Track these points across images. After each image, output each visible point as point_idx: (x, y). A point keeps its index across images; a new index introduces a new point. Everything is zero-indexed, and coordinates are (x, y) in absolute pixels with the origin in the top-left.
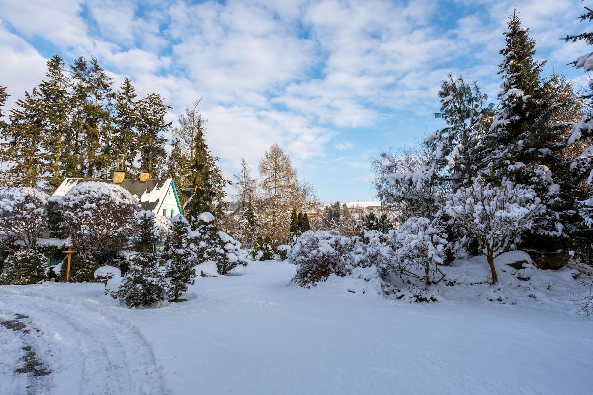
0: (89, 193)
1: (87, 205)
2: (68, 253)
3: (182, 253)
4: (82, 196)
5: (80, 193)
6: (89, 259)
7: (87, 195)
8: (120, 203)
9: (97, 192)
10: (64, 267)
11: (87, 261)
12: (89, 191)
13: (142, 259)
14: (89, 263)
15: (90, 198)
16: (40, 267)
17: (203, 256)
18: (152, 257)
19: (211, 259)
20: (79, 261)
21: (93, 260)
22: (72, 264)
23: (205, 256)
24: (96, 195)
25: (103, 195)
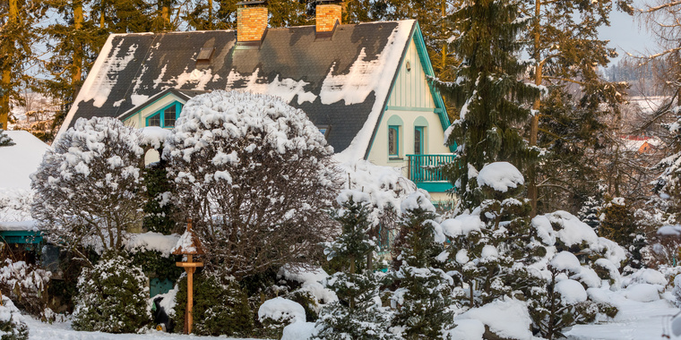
0: (221, 126)
1: (220, 157)
2: (188, 268)
3: (424, 276)
4: (208, 135)
5: (202, 126)
6: (227, 282)
7: (218, 131)
8: (286, 148)
9: (238, 123)
10: (181, 299)
11: (225, 287)
12: (221, 122)
13: (349, 284)
14: (227, 292)
15: (224, 139)
16: (139, 297)
17: (492, 286)
18: (367, 282)
19: (513, 293)
20: (210, 287)
21: (234, 287)
22: (195, 293)
23: (497, 284)
24: (236, 132)
25: (249, 129)
